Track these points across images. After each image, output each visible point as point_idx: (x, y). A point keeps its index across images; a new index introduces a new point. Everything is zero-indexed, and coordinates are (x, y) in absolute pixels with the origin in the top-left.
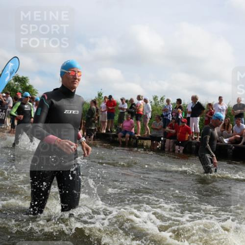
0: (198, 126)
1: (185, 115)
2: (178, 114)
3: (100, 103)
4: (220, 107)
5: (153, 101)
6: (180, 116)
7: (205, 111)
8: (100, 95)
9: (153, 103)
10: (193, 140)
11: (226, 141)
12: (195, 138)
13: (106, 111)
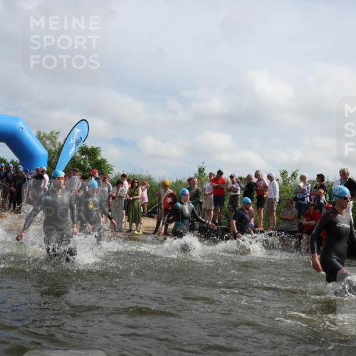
1: (331, 198)
2: (319, 197)
3: (202, 183)
6: (323, 199)
8: (201, 171)
13: (211, 194)
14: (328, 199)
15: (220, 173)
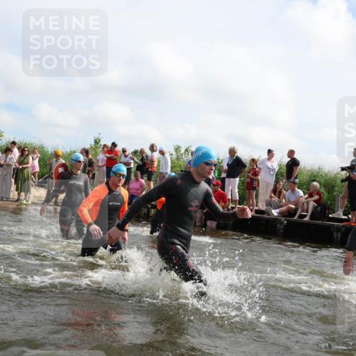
0: (237, 190)
1: (220, 174)
3: (96, 154)
4: (269, 164)
5: (174, 153)
6: (212, 175)
7: (246, 169)
8: (97, 142)
9: (175, 156)
10: (229, 210)
11: (275, 212)
12: (233, 208)
13: (104, 166)
14: (216, 175)
15: (114, 145)
